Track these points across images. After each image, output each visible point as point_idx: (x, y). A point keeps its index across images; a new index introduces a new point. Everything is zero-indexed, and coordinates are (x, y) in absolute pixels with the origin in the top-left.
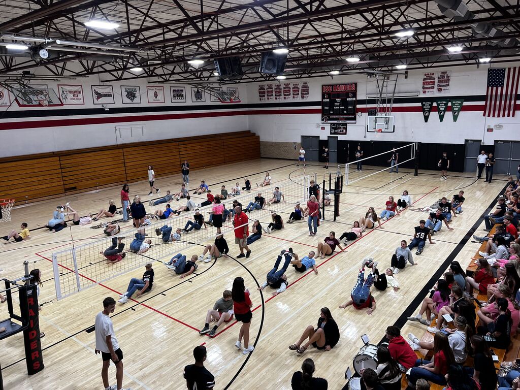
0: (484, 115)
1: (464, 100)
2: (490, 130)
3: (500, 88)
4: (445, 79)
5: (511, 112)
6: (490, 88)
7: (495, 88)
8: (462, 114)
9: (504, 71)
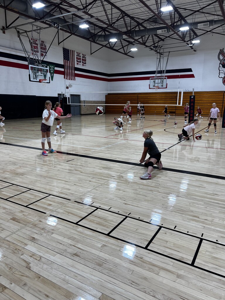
0: (64, 78)
1: (54, 65)
2: (67, 88)
3: (68, 61)
4: (44, 47)
5: (74, 77)
6: (65, 60)
7: (67, 61)
8: (55, 75)
9: (69, 51)
